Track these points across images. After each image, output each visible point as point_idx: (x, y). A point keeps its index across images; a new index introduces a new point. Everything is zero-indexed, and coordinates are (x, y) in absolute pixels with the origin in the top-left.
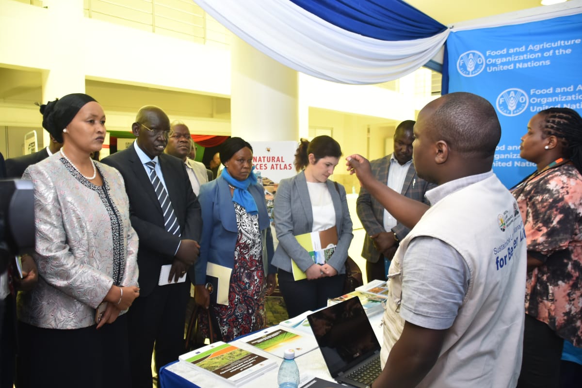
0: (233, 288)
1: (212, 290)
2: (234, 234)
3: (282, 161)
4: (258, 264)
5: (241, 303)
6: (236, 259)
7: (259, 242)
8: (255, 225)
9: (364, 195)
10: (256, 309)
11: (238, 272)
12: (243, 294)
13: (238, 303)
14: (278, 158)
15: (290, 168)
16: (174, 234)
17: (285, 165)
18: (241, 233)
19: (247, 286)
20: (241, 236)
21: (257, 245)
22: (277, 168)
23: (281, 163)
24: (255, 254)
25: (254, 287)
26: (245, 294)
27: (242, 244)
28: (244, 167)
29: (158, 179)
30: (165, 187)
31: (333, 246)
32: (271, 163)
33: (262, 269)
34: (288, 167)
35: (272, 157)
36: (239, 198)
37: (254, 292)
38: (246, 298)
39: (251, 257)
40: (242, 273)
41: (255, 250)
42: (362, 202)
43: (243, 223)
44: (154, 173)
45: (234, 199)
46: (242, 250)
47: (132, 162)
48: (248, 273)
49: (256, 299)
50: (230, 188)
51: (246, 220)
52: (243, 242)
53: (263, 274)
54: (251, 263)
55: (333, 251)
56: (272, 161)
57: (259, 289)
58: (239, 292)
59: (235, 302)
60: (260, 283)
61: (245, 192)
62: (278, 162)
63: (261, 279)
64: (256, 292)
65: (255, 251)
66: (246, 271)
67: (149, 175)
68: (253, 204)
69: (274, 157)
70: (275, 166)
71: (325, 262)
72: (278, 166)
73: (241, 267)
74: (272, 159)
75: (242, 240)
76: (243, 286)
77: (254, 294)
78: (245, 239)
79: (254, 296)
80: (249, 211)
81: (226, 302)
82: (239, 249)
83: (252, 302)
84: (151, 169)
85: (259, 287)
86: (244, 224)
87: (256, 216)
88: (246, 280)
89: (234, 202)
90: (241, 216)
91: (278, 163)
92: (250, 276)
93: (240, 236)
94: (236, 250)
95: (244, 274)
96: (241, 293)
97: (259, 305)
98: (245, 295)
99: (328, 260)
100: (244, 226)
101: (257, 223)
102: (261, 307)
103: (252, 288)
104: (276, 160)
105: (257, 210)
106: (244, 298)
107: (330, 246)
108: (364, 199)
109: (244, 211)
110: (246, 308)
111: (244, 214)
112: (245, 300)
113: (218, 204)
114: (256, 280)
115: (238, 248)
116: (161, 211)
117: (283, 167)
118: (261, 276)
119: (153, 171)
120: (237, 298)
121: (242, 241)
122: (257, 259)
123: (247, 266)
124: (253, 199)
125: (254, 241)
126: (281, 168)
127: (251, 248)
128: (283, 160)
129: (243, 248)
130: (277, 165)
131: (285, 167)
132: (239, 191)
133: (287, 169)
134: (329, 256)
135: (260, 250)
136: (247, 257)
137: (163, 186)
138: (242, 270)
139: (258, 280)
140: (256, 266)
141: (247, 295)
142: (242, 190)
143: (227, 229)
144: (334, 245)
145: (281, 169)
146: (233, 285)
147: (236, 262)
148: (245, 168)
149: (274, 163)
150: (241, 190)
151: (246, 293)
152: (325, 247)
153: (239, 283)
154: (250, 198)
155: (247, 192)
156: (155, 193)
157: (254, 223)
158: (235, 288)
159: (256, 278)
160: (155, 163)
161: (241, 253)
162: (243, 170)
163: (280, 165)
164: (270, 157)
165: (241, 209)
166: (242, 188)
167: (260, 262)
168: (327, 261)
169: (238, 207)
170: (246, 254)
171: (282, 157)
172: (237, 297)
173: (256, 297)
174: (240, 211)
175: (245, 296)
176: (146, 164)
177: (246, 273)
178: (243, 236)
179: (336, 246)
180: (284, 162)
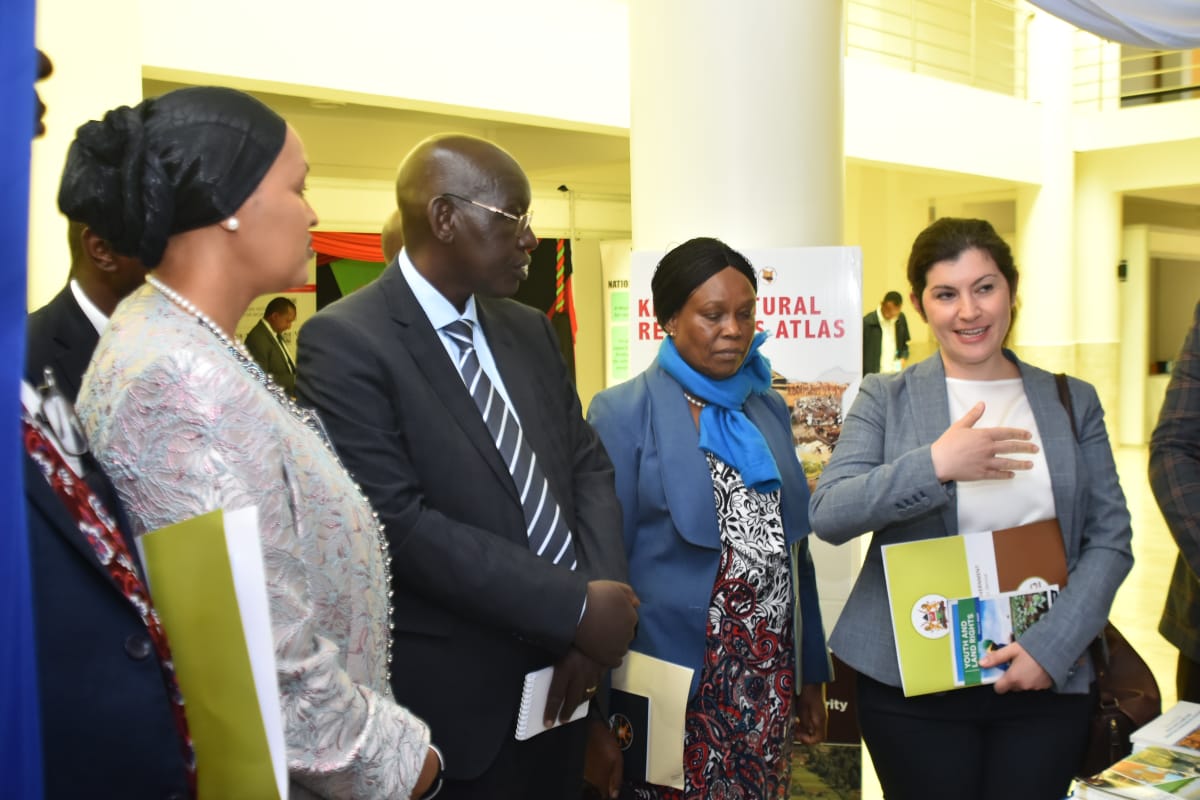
0: (702, 726)
1: (628, 739)
2: (708, 554)
3: (813, 312)
4: (780, 648)
5: (724, 775)
6: (716, 631)
7: (785, 575)
8: (772, 523)
9: (1182, 419)
10: (769, 795)
11: (719, 677)
12: (733, 748)
13: (716, 774)
14: (800, 300)
15: (838, 332)
16: (556, 561)
17: (824, 323)
18: (730, 549)
19: (746, 720)
20: (729, 556)
21: (781, 586)
22: (796, 335)
23: (809, 316)
24: (774, 614)
25: (765, 726)
26: (740, 746)
27: (734, 582)
28: (725, 333)
29: (485, 381)
30: (509, 405)
31: (1044, 586)
32: (776, 318)
33: (791, 667)
34: (833, 330)
35: (781, 299)
36: (716, 435)
37: (765, 741)
38: (742, 762)
39: (762, 624)
40: (734, 680)
41: (774, 603)
42: (1172, 445)
43: (733, 519)
44: (474, 360)
45: (704, 442)
46: (733, 604)
47: (405, 325)
48: (754, 679)
49: (770, 764)
50: (690, 402)
51: (744, 511)
52: (737, 576)
53: (791, 680)
54: (762, 645)
55: (1045, 604)
56: (781, 312)
57: (781, 730)
58: (721, 739)
59: (707, 773)
60: (784, 711)
61: (733, 419)
62: (800, 313)
63: (785, 697)
64: (772, 741)
65: (772, 606)
66: (747, 673)
67: (459, 364)
68: (762, 457)
69: (788, 300)
70: (790, 328)
71: (1013, 639)
72: (801, 328)
73: (729, 659)
74: (781, 306)
75: (731, 571)
76: (734, 723)
77: (765, 747)
78: (743, 565)
79: (765, 754)
80: (751, 481)
81: (674, 777)
82: (723, 599)
83: (760, 774)
84: (462, 346)
85: (782, 724)
86: (736, 524)
87: (775, 494)
88: (744, 702)
89: (705, 451)
90: (727, 497)
91: (800, 316)
92: (756, 690)
93: (725, 556)
94: (713, 605)
95: (740, 682)
96: (726, 744)
97: (777, 783)
98: (739, 751)
99: (1022, 631)
100: (734, 528)
101: (779, 519)
102: (782, 788)
103: (760, 726)
104: (792, 306)
105: (779, 476)
106: (737, 760)
107: (1033, 586)
108: (1178, 436)
109: (738, 478)
110: (741, 792)
111: (737, 490)
112: (738, 767)
113: (654, 454)
114: (774, 699)
115: (720, 596)
116: (511, 488)
117: (814, 329)
118: (787, 689)
119: (469, 351)
120: (714, 760)
121: (732, 575)
122: (777, 631)
123: (750, 656)
124: (761, 440)
125: (769, 573)
126: (811, 333)
127: (761, 594)
128: (817, 309)
129: (737, 597)
130: (795, 323)
131: (824, 330)
132: (716, 414)
133: (828, 336)
134: (1031, 619)
135: (787, 600)
136: (750, 626)
137: (503, 403)
138: (735, 669)
139: (777, 702)
140: (777, 654)
141: (748, 750)
142: (725, 410)
143: (690, 539)
144: (1051, 582)
145: (808, 335)
146: (703, 716)
147: (714, 642)
148: (728, 337)
149: (787, 318)
150: (720, 410)
151: (745, 744)
152: (1014, 587)
153: (722, 711)
154: (751, 435)
155: (741, 416)
156: (484, 425)
157: (769, 517)
158: (709, 726)
159: (772, 694)
160: (472, 323)
161: (730, 614)
162: (722, 344)
163: (807, 322)
164: (773, 299)
165: (729, 474)
166: (724, 404)
167: (787, 640)
168: (1018, 635)
169: (720, 467)
170: (746, 615)
171: (812, 299)
172: (713, 755)
173: (769, 758)
174: (726, 481)
175: (741, 754)
176: (445, 329)
177: (746, 679)
178: (736, 558)
179: (1056, 587)
180: (819, 313)
